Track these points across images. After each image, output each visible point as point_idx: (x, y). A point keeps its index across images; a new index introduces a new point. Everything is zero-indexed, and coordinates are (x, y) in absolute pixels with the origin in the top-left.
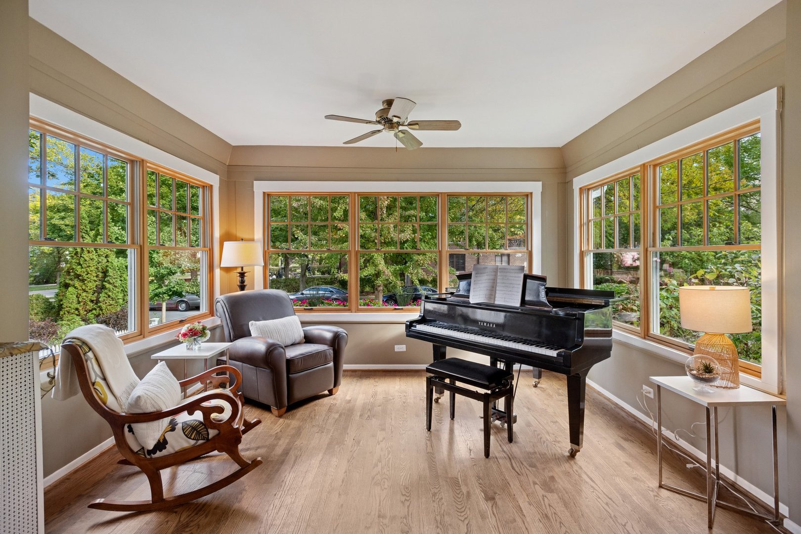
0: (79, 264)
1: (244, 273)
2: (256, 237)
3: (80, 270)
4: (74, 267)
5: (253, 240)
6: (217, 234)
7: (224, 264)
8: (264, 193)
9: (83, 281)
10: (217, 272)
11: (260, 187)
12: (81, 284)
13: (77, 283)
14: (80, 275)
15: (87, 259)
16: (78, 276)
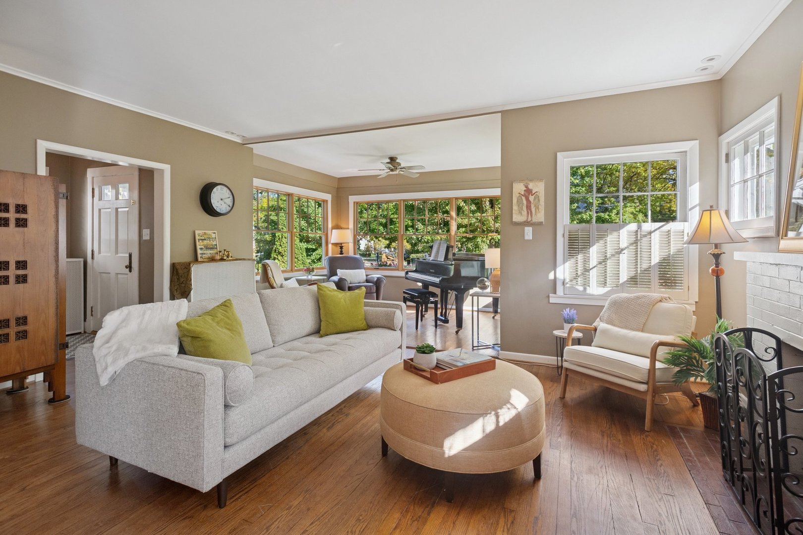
0: (281, 246)
1: (343, 246)
2: (350, 227)
3: (281, 249)
4: (278, 247)
5: (348, 229)
6: (330, 226)
7: (333, 241)
8: (354, 202)
9: (282, 256)
10: (330, 246)
11: (352, 199)
12: (281, 258)
13: (280, 258)
14: (281, 253)
15: (285, 242)
16: (280, 253)
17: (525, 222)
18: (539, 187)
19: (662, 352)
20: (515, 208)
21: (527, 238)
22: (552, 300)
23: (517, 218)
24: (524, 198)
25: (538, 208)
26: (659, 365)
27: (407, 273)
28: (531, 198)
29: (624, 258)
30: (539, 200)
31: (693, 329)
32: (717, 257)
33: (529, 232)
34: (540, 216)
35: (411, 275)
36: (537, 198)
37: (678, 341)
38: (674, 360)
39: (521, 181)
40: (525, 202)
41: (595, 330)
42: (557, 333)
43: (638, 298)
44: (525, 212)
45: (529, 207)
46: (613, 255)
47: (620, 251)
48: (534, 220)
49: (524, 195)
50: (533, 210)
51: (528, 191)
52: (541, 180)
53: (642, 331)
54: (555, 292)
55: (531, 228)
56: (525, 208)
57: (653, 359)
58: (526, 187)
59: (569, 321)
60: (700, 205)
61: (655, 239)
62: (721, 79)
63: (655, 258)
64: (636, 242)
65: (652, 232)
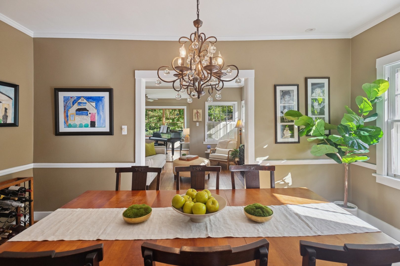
17: (197, 121)
18: (200, 111)
19: (230, 152)
20: (194, 117)
21: (197, 126)
22: (204, 143)
23: (194, 120)
24: (196, 114)
25: (200, 117)
26: (229, 156)
27: (150, 137)
28: (198, 114)
29: (222, 131)
30: (200, 115)
31: (236, 147)
32: (240, 130)
33: (198, 124)
34: (201, 120)
35: (151, 138)
36: (200, 114)
37: (234, 150)
38: (232, 154)
39: (195, 109)
40: (197, 115)
41: (216, 150)
42: (206, 152)
43: (225, 141)
44: (197, 118)
45: (198, 117)
46: (219, 130)
47: (220, 129)
48: (199, 121)
49: (196, 113)
50: (199, 118)
51: (198, 112)
52: (201, 109)
53: (226, 149)
54: (205, 141)
55: (198, 123)
56: (197, 117)
57: (229, 155)
58: (197, 111)
59: (209, 148)
60: (237, 117)
61: (228, 126)
62: (242, 87)
63: (228, 131)
64: (224, 127)
65: (228, 124)
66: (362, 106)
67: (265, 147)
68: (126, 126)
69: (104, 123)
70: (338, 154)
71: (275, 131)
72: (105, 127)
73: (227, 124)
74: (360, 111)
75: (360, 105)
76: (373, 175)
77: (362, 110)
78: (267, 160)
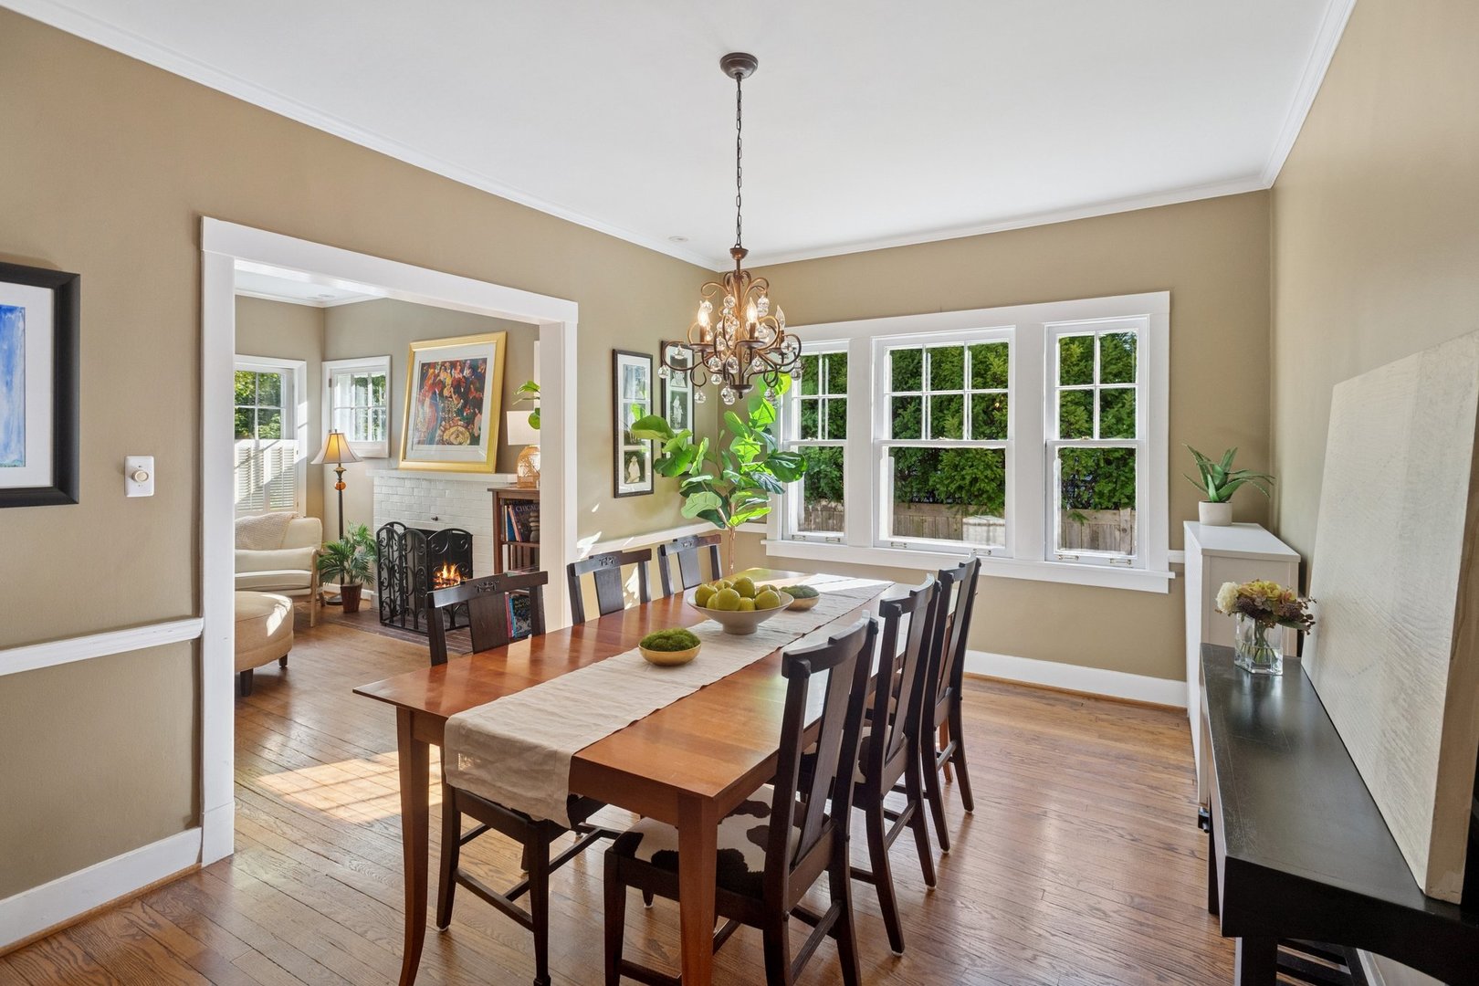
32: (340, 473)
43: (270, 518)
53: (281, 549)
60: (306, 424)
61: (268, 458)
62: (324, 309)
63: (267, 476)
64: (247, 460)
65: (262, 451)
66: (756, 415)
67: (594, 510)
68: (152, 459)
69: (13, 444)
70: (721, 511)
71: (614, 468)
72: (22, 462)
73: (259, 451)
74: (750, 424)
75: (752, 413)
76: (763, 542)
77: (755, 422)
78: (600, 541)
